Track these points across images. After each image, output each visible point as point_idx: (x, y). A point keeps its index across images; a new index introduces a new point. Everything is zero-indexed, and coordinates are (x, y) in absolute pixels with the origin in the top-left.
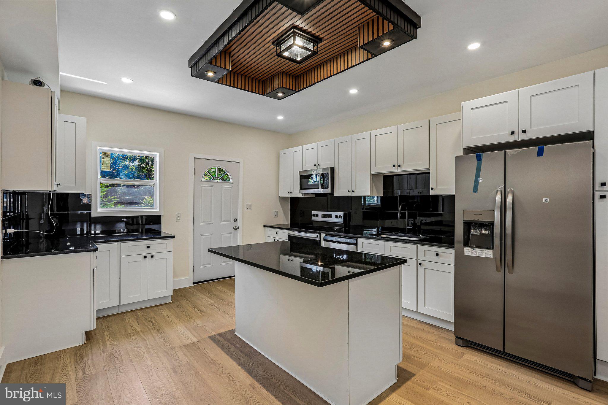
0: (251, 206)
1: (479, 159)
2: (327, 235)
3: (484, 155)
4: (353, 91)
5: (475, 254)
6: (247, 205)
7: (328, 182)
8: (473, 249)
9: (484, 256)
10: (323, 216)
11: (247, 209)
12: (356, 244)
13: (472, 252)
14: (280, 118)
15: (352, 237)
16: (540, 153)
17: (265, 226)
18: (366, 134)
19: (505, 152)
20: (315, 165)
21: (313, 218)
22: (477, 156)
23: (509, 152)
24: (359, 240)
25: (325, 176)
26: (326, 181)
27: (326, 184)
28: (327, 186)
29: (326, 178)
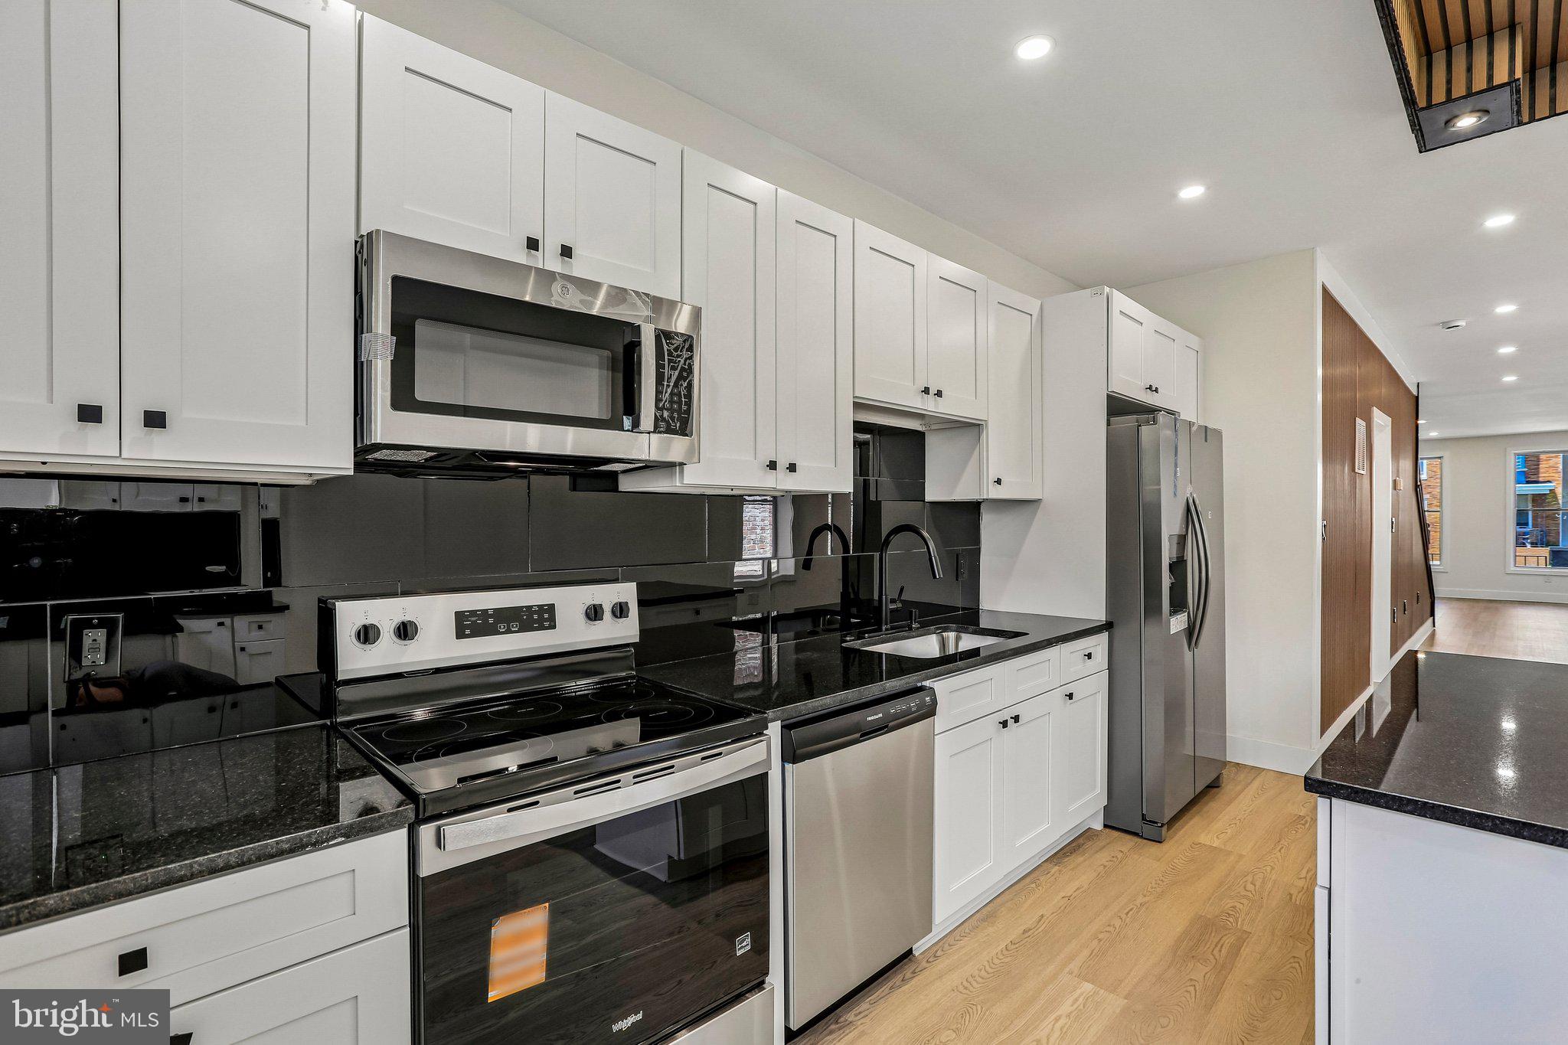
10: (471, 625)
20: (533, 243)
24: (939, 686)
25: (670, 354)
26: (676, 385)
27: (671, 402)
28: (680, 419)
29: (674, 368)
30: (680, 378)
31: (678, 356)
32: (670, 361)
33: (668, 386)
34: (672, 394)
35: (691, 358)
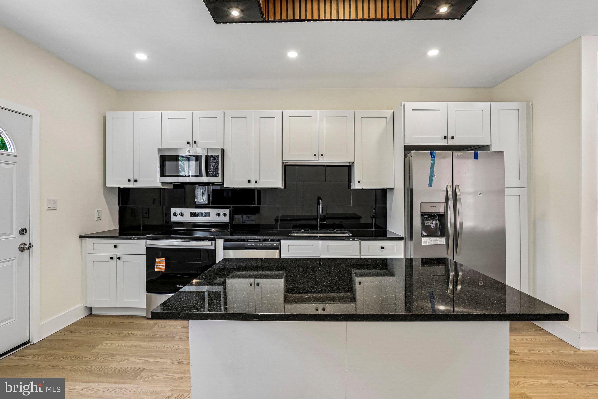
0: (55, 202)
1: (433, 157)
2: (226, 240)
3: (437, 153)
4: (293, 54)
5: (431, 242)
6: (49, 201)
7: (218, 168)
8: (429, 239)
9: (438, 243)
10: (193, 214)
11: (49, 209)
12: (278, 248)
13: (429, 241)
14: (141, 57)
15: (268, 240)
16: (476, 157)
17: (81, 237)
18: (277, 113)
19: (452, 152)
20: (188, 143)
21: (173, 219)
22: (431, 153)
23: (456, 153)
24: (282, 242)
25: (213, 159)
26: (214, 166)
27: (213, 170)
28: (215, 173)
29: (214, 163)
30: (216, 164)
31: (215, 160)
32: (213, 161)
33: (212, 166)
34: (213, 168)
35: (218, 160)
